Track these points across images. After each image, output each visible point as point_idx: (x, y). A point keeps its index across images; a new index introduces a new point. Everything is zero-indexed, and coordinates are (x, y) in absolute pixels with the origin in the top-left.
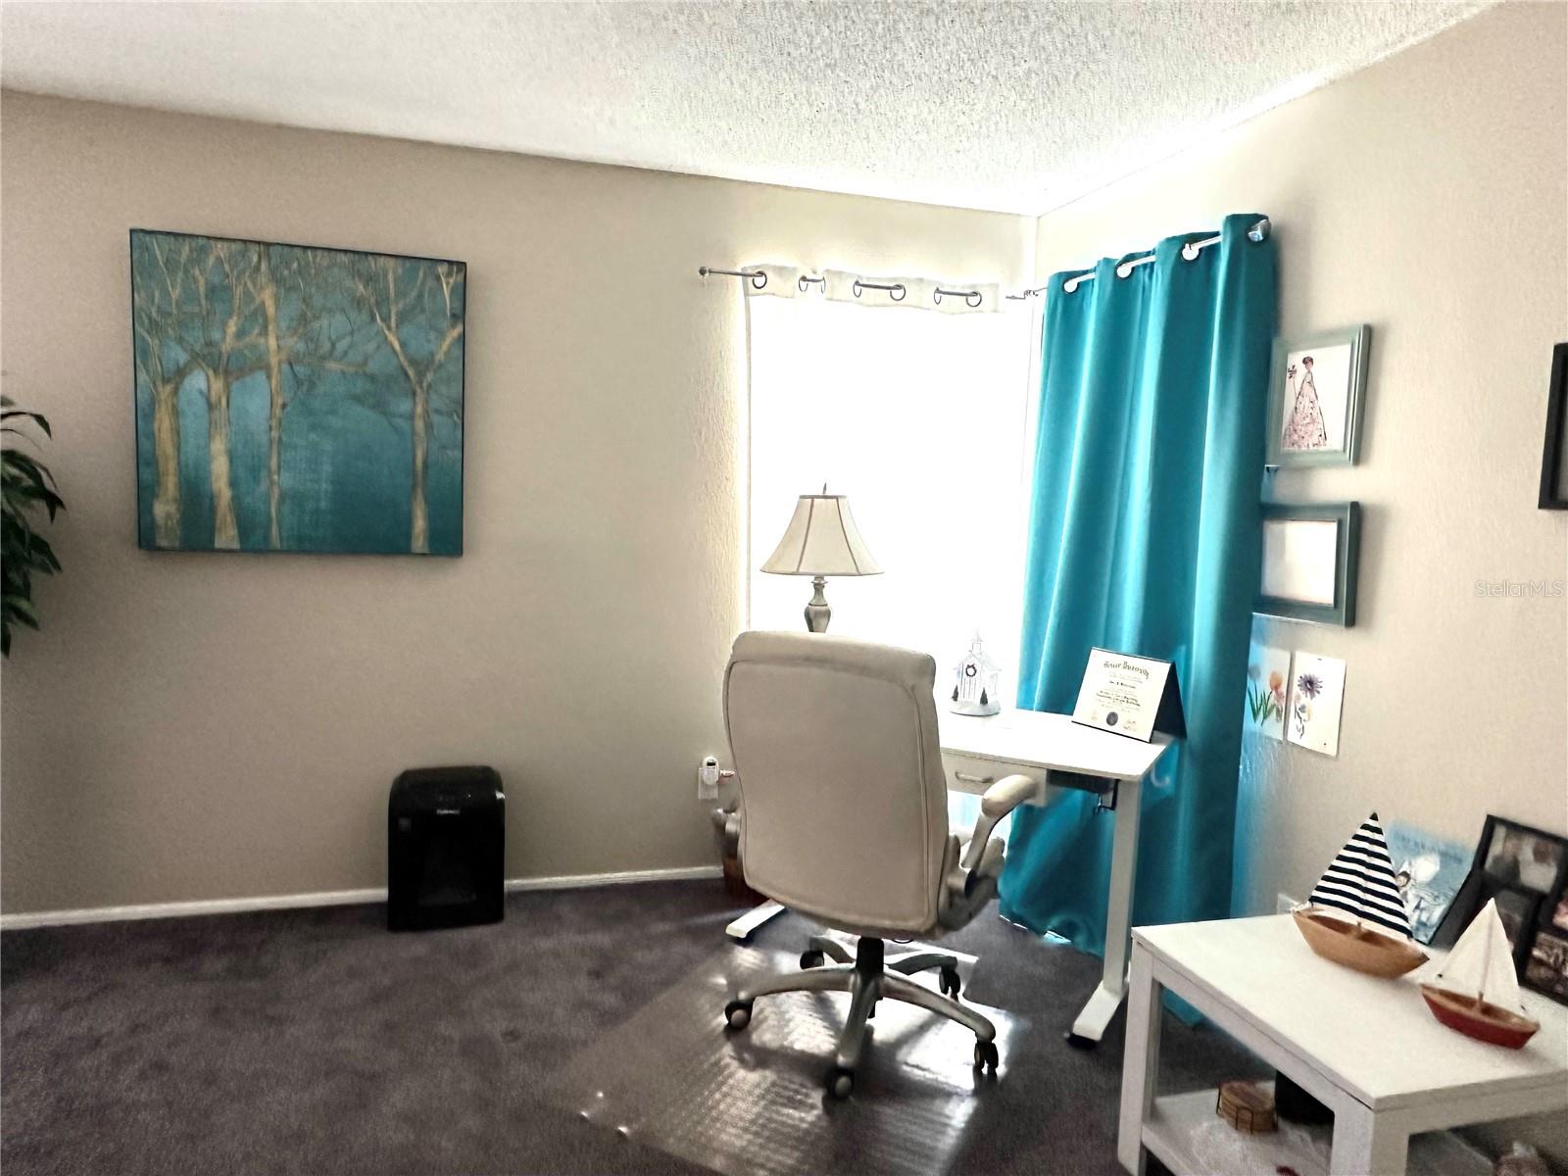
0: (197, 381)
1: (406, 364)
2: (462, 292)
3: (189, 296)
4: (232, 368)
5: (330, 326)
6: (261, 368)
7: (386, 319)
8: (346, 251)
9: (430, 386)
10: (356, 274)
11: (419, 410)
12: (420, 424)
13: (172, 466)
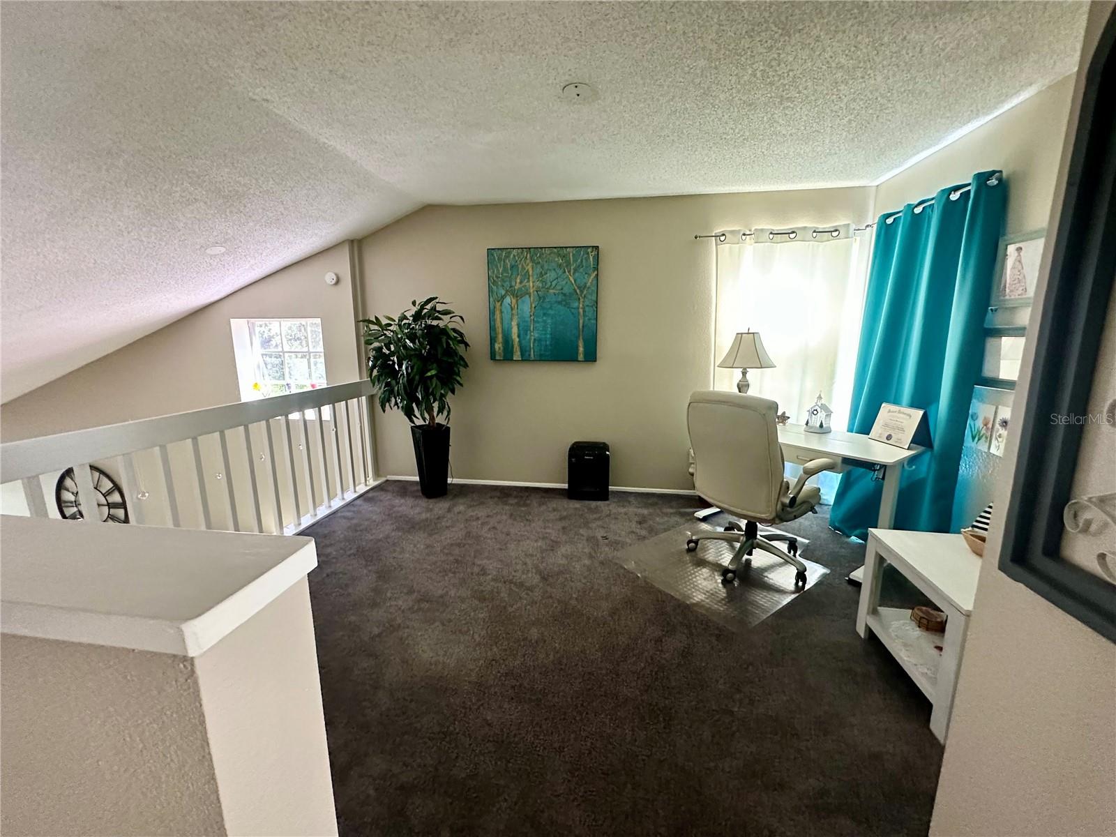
0: (508, 300)
1: (576, 288)
2: (597, 258)
3: (505, 270)
4: (518, 295)
5: (551, 275)
6: (527, 294)
7: (569, 272)
8: (555, 248)
9: (585, 296)
10: (559, 255)
11: (581, 306)
12: (581, 311)
13: (500, 331)
